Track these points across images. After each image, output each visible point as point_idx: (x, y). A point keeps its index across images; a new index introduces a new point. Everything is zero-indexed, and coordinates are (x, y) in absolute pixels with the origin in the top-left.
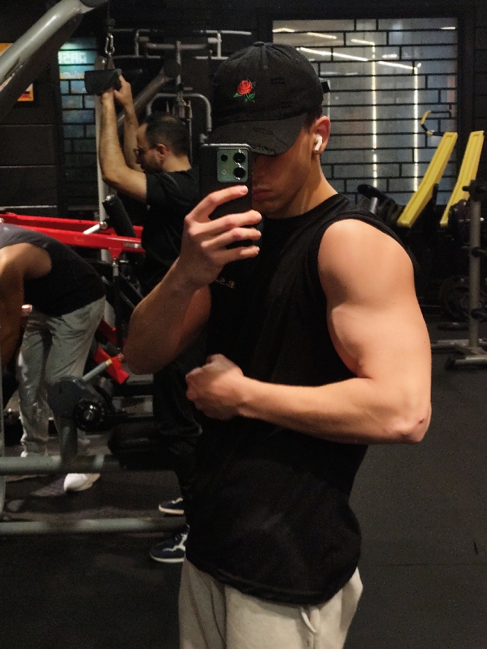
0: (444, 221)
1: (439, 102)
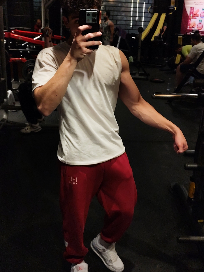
0: (152, 39)
1: (149, 3)
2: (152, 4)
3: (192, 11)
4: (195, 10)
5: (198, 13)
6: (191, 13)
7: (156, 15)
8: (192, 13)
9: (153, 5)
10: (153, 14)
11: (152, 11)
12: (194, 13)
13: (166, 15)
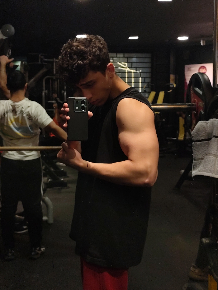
1: (145, 82)
2: (148, 83)
7: (153, 94)
9: (150, 84)
10: (149, 93)
11: (148, 90)
13: (165, 93)
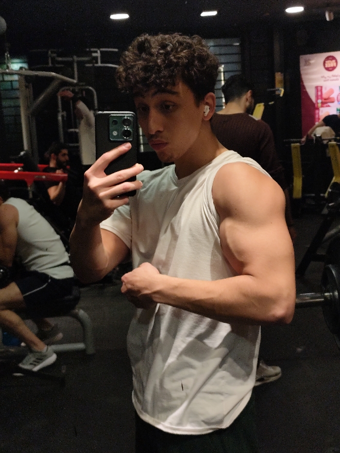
3: (319, 93)
4: (324, 91)
5: (332, 96)
6: (317, 97)
8: (319, 97)
12: (324, 96)
13: (264, 105)
